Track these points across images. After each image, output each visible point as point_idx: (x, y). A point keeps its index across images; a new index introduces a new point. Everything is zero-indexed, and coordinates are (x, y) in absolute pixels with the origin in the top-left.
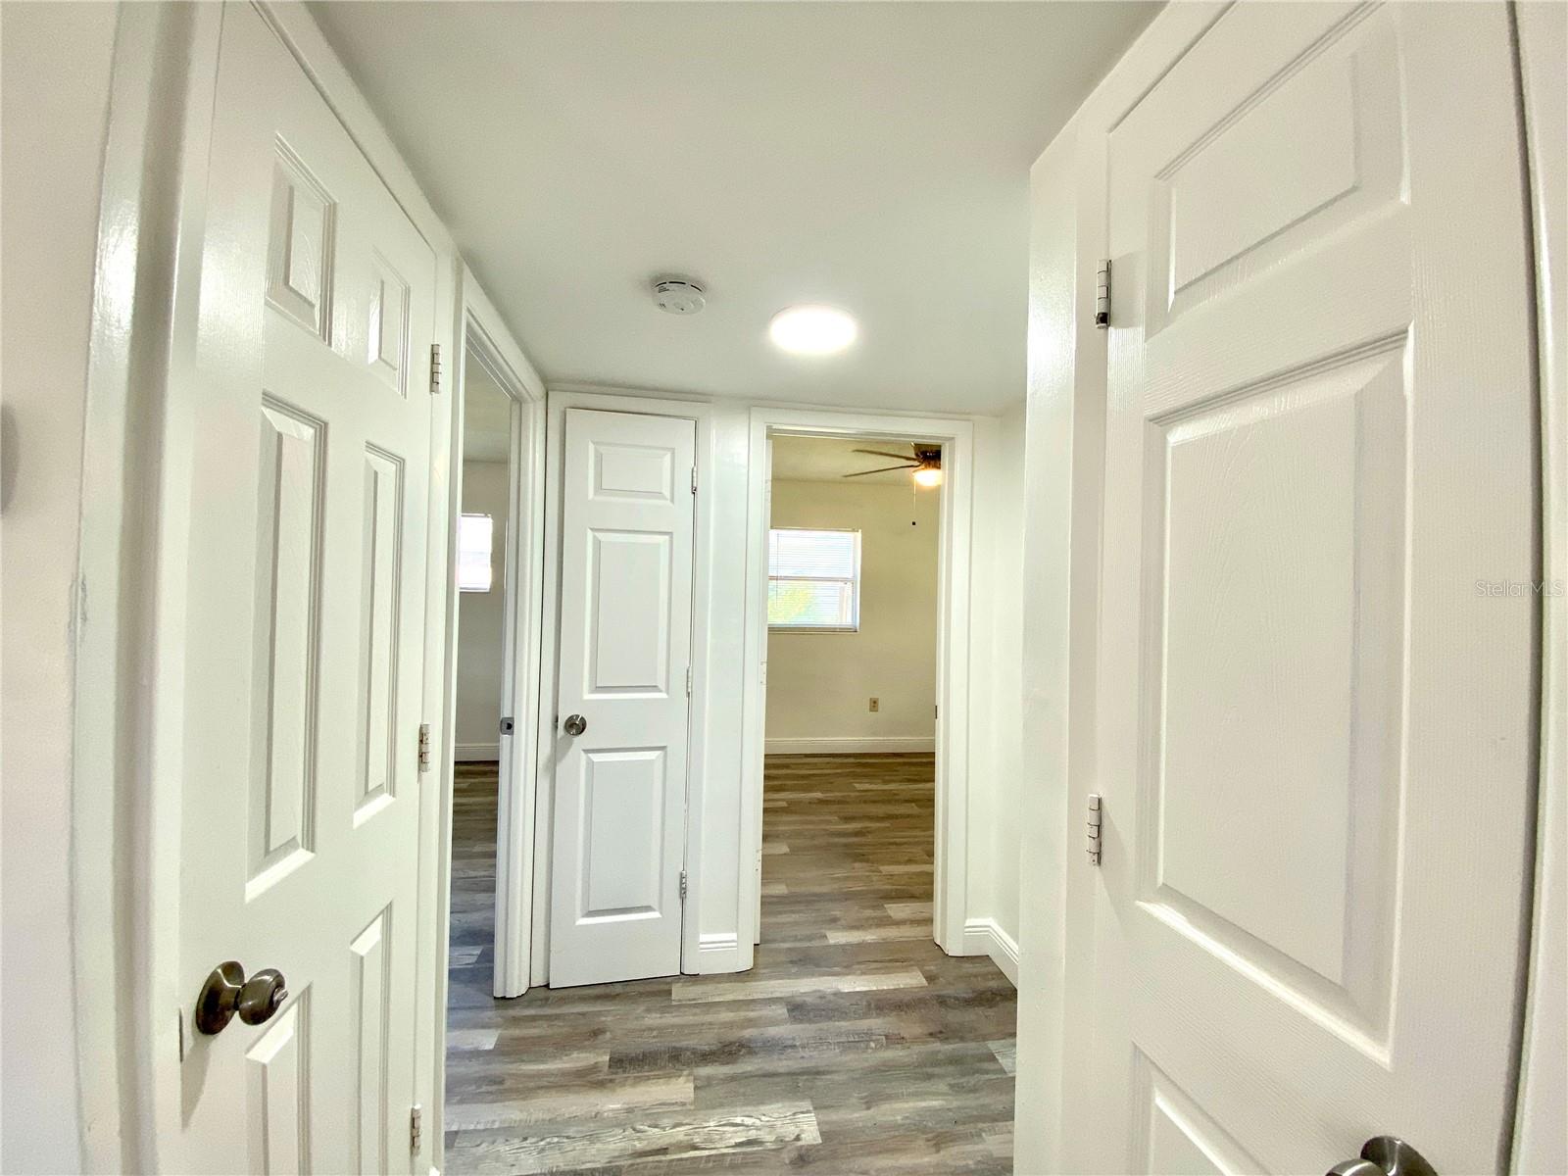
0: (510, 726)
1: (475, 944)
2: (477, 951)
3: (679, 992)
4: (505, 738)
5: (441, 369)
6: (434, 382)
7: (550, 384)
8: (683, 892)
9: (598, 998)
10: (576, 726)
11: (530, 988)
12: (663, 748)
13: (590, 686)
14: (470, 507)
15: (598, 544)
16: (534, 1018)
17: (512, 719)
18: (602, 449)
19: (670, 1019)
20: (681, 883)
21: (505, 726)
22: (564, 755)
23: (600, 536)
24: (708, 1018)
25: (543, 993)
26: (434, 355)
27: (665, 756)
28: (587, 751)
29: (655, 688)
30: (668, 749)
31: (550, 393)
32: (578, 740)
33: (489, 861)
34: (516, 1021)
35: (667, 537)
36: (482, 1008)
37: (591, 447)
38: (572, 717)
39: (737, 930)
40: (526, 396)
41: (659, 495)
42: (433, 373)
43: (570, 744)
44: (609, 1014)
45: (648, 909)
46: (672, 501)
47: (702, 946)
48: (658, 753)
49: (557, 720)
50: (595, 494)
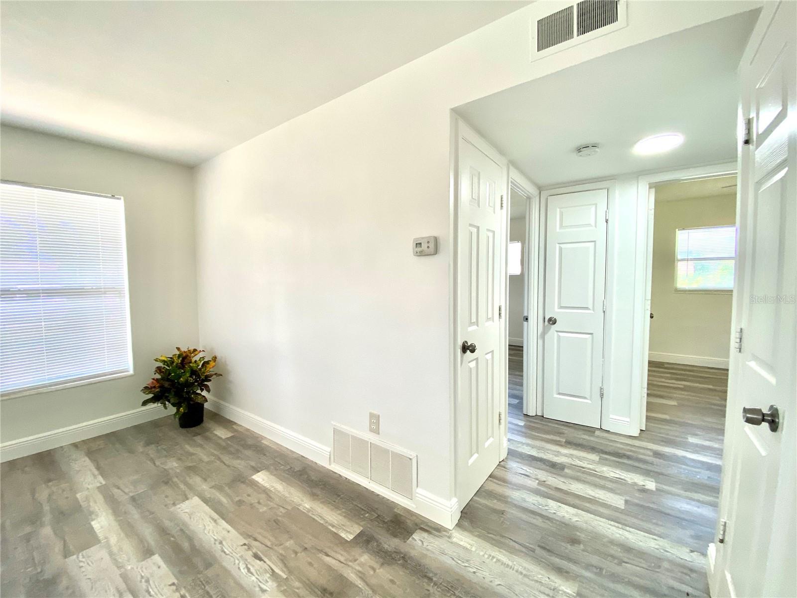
0: (527, 319)
1: (518, 399)
2: (518, 401)
3: (597, 433)
4: (525, 323)
5: (503, 202)
6: (502, 206)
7: (540, 189)
8: (602, 396)
9: (563, 425)
10: (553, 321)
11: (536, 415)
12: (592, 334)
13: (558, 306)
14: (513, 239)
15: (561, 249)
16: (537, 423)
17: (528, 316)
18: (562, 210)
19: (592, 439)
20: (601, 391)
21: (525, 319)
22: (548, 331)
23: (561, 245)
24: (611, 444)
25: (541, 418)
26: (502, 198)
27: (593, 338)
28: (557, 331)
29: (587, 308)
30: (594, 335)
31: (542, 192)
32: (553, 326)
33: (521, 378)
34: (531, 422)
35: (593, 243)
36: (521, 416)
37: (558, 210)
38: (551, 317)
39: (630, 417)
40: (531, 196)
41: (589, 225)
42: (501, 204)
43: (550, 329)
44: (566, 430)
45: (585, 398)
46: (596, 226)
47: (611, 420)
48: (590, 335)
49: (545, 319)
50: (560, 229)
